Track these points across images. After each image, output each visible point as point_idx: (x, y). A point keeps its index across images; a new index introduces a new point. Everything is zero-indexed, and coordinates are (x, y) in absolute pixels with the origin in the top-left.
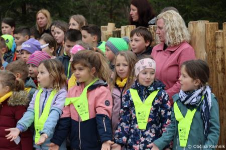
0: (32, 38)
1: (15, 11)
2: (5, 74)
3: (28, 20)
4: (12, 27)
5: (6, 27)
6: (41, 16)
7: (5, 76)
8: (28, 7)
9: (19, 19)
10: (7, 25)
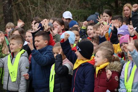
0: (124, 25)
1: (110, 5)
2: (105, 50)
3: (119, 12)
4: (110, 16)
5: (107, 16)
6: (127, 9)
7: (105, 51)
8: (119, 2)
9: (113, 11)
10: (108, 15)
